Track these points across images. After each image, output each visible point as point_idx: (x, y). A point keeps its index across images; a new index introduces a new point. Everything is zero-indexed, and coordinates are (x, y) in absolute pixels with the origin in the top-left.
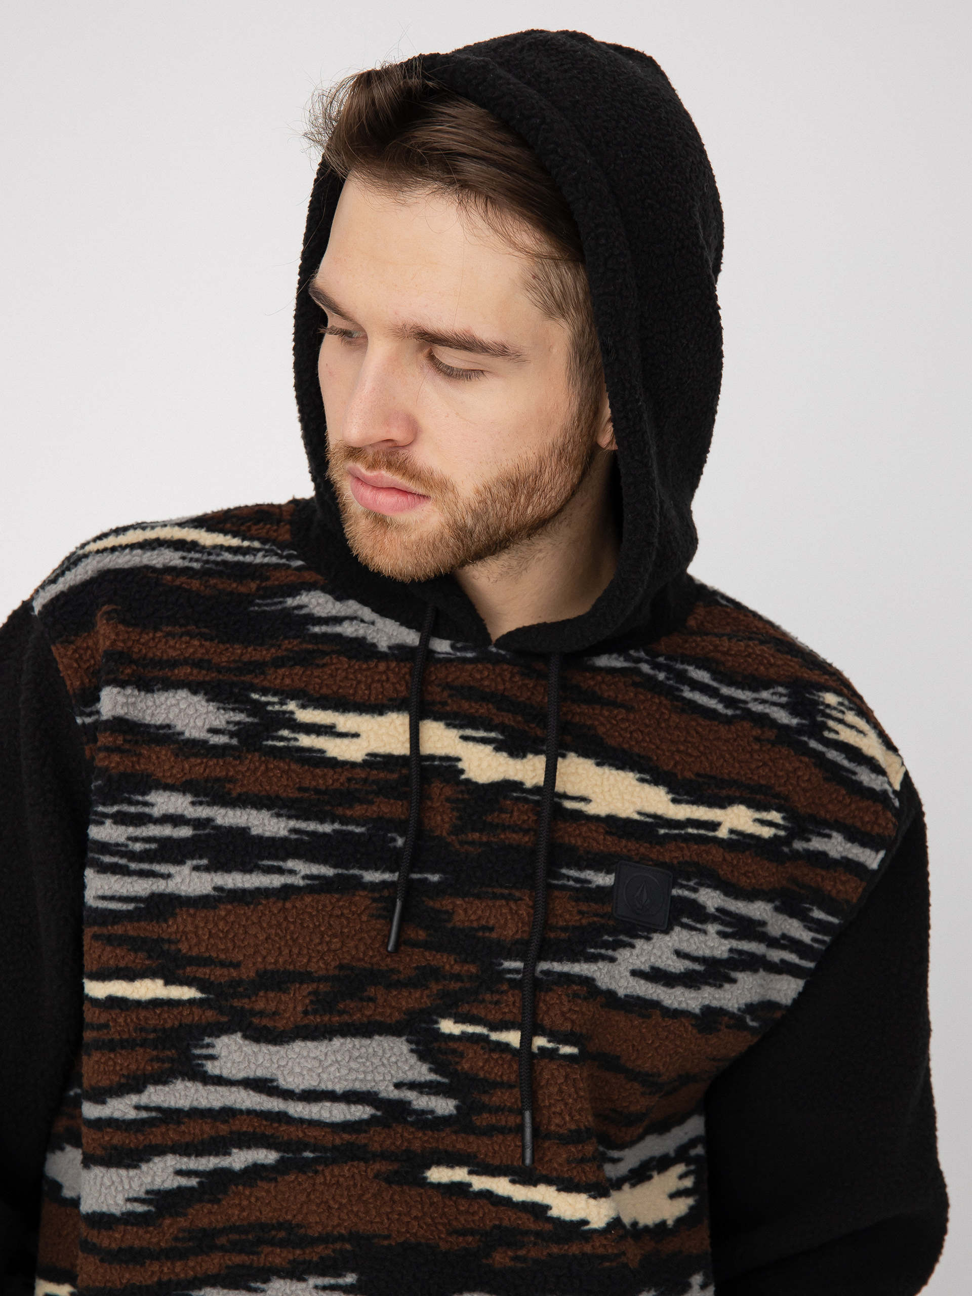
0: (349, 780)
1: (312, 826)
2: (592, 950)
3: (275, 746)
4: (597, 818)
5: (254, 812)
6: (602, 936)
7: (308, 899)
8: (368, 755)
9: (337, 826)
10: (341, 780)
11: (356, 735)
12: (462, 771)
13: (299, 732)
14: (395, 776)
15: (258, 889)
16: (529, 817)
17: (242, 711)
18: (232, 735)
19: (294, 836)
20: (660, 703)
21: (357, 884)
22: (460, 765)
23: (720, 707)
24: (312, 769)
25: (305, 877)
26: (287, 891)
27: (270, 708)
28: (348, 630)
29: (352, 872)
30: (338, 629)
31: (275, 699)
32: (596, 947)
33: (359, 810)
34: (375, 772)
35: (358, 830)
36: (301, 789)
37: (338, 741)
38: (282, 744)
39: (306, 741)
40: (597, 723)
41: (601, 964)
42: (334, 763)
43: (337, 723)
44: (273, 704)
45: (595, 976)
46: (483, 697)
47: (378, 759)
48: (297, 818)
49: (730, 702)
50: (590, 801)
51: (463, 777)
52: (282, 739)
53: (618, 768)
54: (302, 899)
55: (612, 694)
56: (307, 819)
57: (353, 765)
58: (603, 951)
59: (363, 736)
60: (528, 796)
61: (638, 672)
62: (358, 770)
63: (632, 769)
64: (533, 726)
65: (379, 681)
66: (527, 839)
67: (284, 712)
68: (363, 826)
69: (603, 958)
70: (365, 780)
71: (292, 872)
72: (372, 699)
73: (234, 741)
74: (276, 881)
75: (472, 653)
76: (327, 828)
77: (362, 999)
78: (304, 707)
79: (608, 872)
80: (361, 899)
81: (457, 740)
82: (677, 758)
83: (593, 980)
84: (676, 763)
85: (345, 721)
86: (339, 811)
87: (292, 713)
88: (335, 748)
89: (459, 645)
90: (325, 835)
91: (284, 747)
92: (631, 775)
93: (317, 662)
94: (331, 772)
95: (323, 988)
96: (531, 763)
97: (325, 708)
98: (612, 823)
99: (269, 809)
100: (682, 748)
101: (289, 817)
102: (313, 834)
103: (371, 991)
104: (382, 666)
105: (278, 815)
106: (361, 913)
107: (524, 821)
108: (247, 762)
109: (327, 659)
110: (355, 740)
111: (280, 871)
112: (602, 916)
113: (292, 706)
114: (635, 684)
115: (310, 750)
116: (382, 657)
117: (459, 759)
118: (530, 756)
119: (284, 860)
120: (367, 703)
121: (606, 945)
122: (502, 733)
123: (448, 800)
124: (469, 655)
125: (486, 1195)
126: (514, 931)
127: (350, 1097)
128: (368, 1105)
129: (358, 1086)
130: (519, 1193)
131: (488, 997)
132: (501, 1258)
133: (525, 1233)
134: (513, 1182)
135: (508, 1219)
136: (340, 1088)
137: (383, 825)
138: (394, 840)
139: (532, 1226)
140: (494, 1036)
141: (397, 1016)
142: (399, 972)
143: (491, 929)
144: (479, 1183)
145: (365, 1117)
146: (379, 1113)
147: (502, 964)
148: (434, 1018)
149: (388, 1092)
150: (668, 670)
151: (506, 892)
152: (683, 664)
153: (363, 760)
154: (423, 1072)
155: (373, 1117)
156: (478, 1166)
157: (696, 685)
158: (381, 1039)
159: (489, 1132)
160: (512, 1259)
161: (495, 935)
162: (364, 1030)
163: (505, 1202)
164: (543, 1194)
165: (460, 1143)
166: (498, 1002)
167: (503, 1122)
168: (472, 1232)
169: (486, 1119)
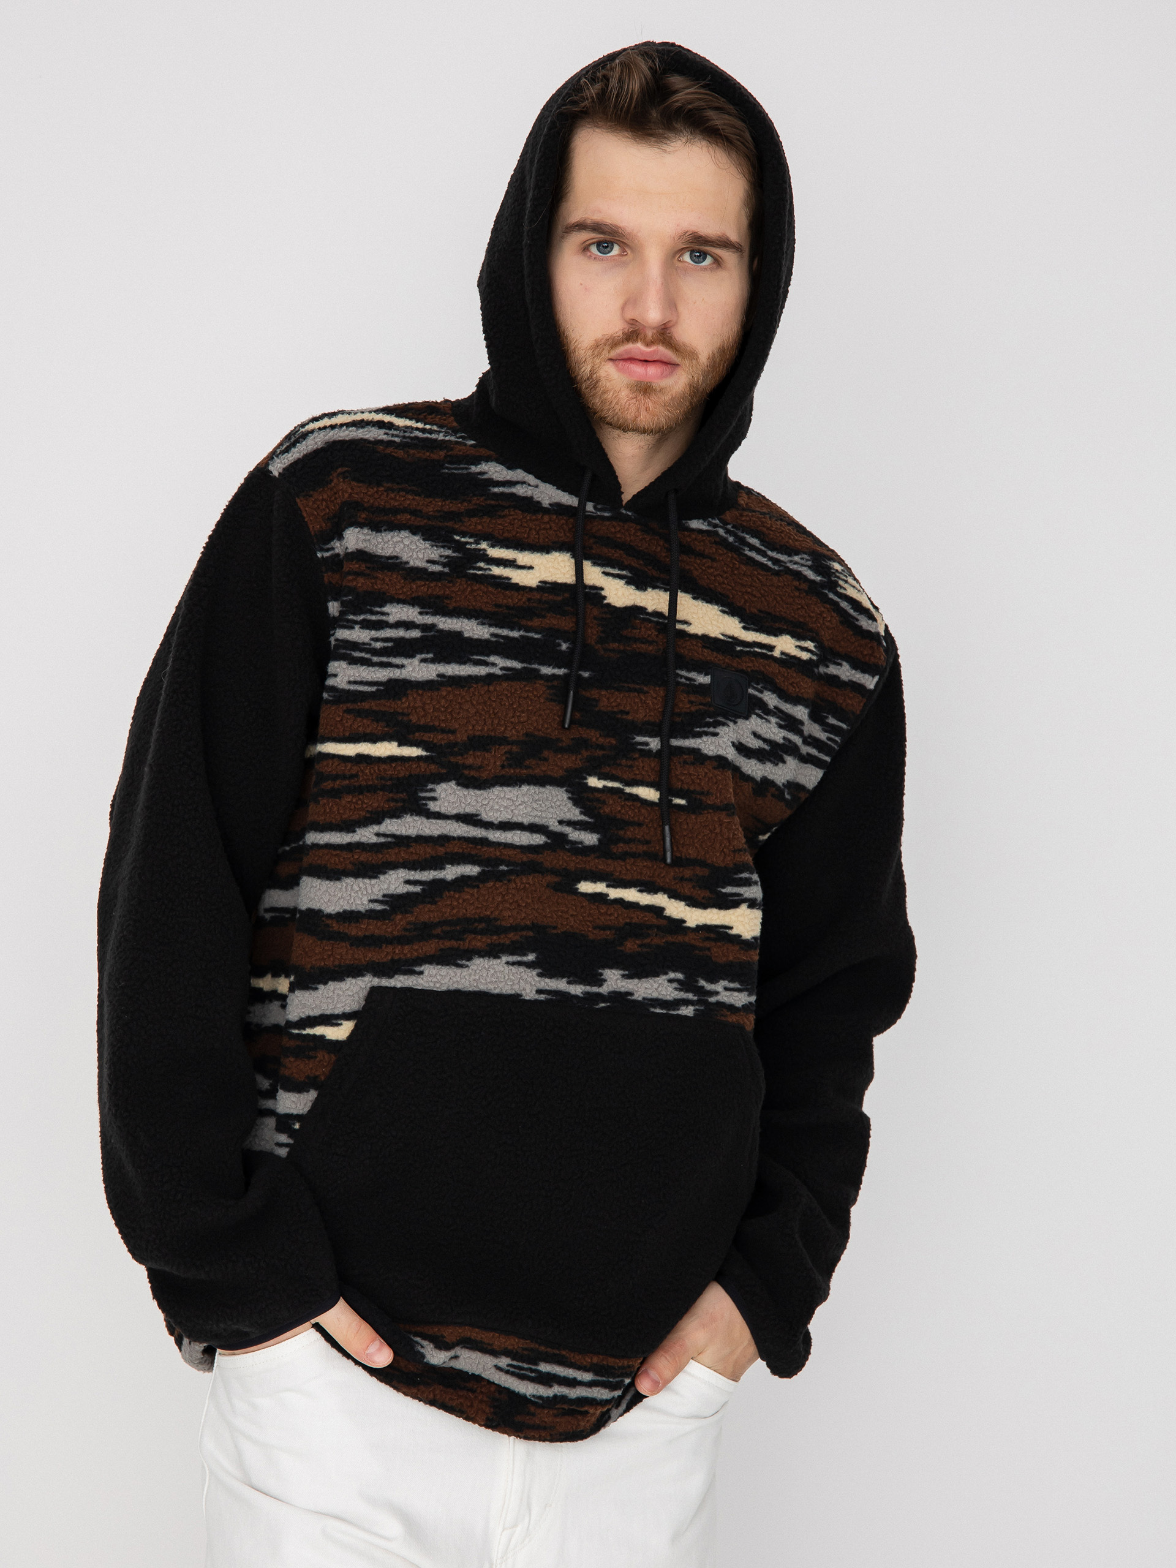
0: (529, 600)
1: (505, 632)
2: (698, 729)
3: (476, 574)
4: (695, 636)
5: (466, 621)
6: (705, 719)
7: (505, 685)
8: (540, 582)
9: (522, 633)
10: (523, 600)
11: (531, 568)
12: (605, 598)
13: (491, 565)
14: (559, 598)
15: (470, 676)
16: (652, 633)
17: (449, 548)
18: (444, 565)
19: (494, 639)
20: (732, 557)
21: (536, 675)
22: (603, 593)
23: (770, 563)
24: (503, 591)
25: (502, 669)
26: (490, 677)
27: (468, 546)
28: (520, 491)
29: (533, 666)
30: (513, 490)
31: (471, 540)
32: (700, 727)
33: (536, 622)
34: (546, 595)
35: (536, 636)
36: (497, 606)
37: (519, 571)
38: (480, 572)
39: (497, 571)
40: (692, 568)
41: (705, 738)
42: (517, 587)
43: (517, 558)
44: (471, 543)
45: (700, 747)
46: (617, 545)
47: (548, 585)
48: (496, 626)
49: (776, 561)
50: (691, 624)
51: (605, 602)
52: (480, 569)
53: (707, 602)
54: (501, 685)
55: (702, 548)
56: (501, 627)
57: (531, 589)
58: (706, 729)
59: (536, 568)
60: (650, 618)
61: (717, 533)
62: (535, 593)
63: (717, 604)
64: (651, 568)
65: (544, 529)
66: (651, 648)
67: (480, 550)
68: (540, 634)
69: (706, 734)
70: (540, 601)
71: (494, 665)
72: (541, 540)
73: (446, 570)
74: (482, 671)
75: (608, 513)
76: (515, 634)
77: (540, 759)
78: (493, 546)
79: (706, 675)
80: (540, 687)
81: (601, 574)
82: (746, 597)
83: (699, 750)
84: (746, 601)
85: (523, 558)
86: (524, 622)
87: (485, 550)
88: (518, 577)
89: (599, 507)
90: (514, 639)
91: (482, 574)
92: (716, 607)
93: (499, 513)
94: (516, 594)
95: (515, 749)
96: (650, 594)
97: (508, 547)
98: (705, 640)
99: (476, 619)
100: (749, 590)
101: (490, 625)
102: (506, 638)
103: (546, 753)
104: (546, 518)
105: (483, 624)
106: (540, 696)
107: (649, 636)
108: (458, 585)
109: (506, 512)
110: (531, 571)
111: (486, 664)
112: (704, 705)
113: (484, 545)
114: (715, 542)
115: (500, 577)
116: (546, 511)
117: (602, 589)
118: (650, 590)
119: (488, 656)
120: (538, 545)
121: (709, 725)
122: (631, 573)
123: (595, 618)
124: (606, 514)
125: (620, 902)
126: (644, 715)
127: (533, 828)
128: (543, 835)
129: (537, 821)
130: (645, 899)
131: (624, 762)
132: (631, 946)
133: (650, 927)
134: (641, 891)
135: (637, 917)
136: (526, 821)
137: (553, 633)
138: (560, 645)
139: (655, 921)
140: (628, 790)
141: (561, 773)
142: (562, 741)
143: (627, 713)
144: (614, 893)
145: (542, 842)
146: (549, 841)
147: (635, 738)
148: (585, 775)
149: (555, 827)
150: (735, 535)
151: (638, 687)
152: (743, 532)
153: (537, 586)
154: (575, 814)
155: (546, 843)
156: (614, 880)
157: (752, 548)
158: (551, 788)
159: (624, 856)
160: (640, 946)
161: (630, 717)
162: (541, 781)
163: (634, 906)
164: (660, 900)
165: (601, 865)
166: (631, 767)
167: (634, 849)
168: (609, 928)
169: (621, 847)
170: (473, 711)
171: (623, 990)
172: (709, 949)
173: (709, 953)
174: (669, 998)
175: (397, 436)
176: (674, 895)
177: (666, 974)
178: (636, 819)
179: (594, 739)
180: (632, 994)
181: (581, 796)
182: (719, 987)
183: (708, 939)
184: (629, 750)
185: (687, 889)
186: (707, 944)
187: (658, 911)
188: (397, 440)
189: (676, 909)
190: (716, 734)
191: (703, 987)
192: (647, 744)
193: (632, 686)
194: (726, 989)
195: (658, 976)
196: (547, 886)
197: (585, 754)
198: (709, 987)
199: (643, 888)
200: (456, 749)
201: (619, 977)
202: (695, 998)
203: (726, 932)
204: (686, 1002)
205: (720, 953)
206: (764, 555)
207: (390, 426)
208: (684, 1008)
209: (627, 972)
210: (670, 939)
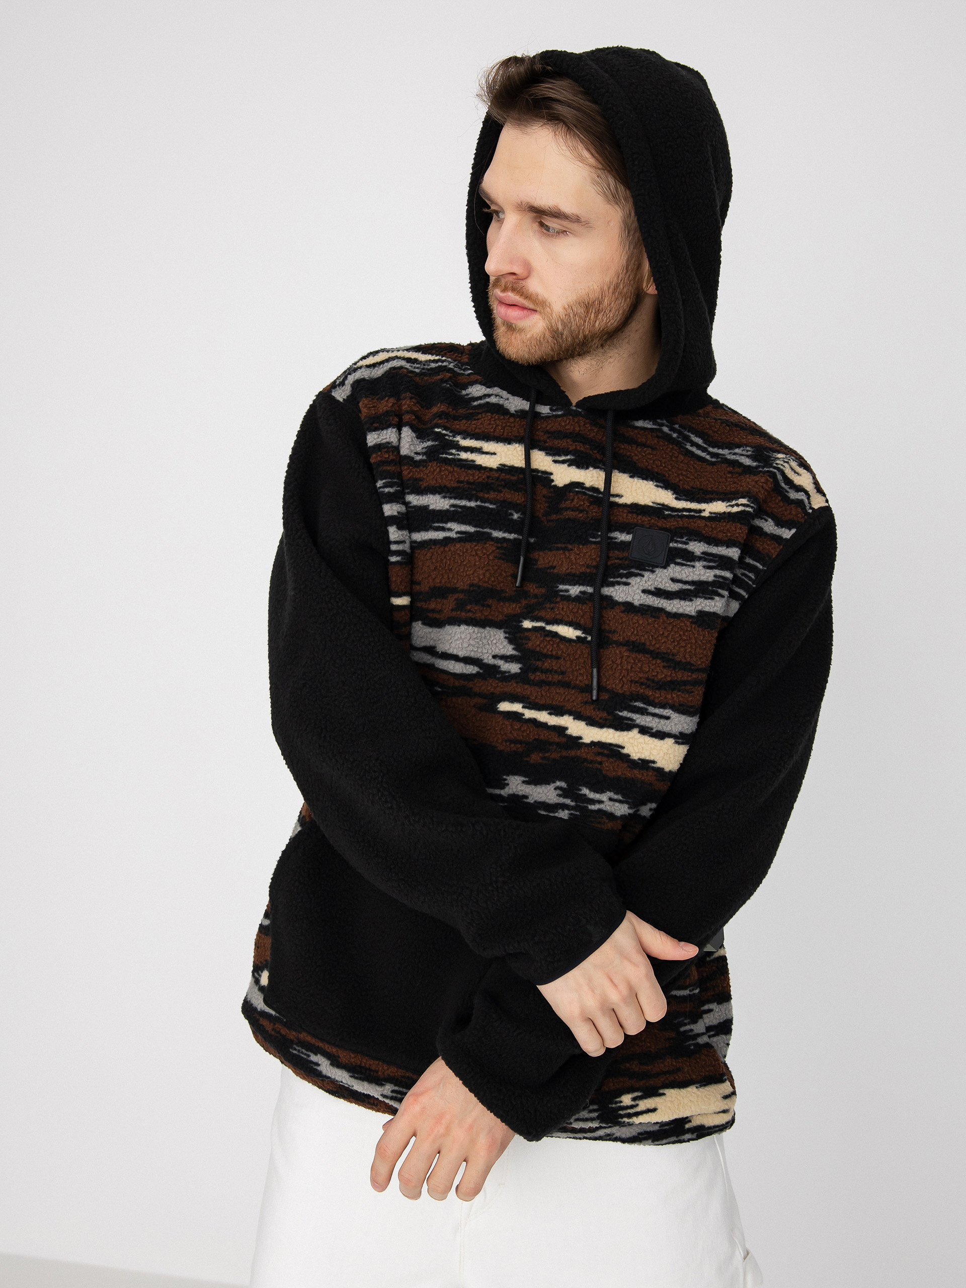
0: (488, 477)
1: (463, 503)
2: (612, 579)
3: (447, 459)
4: (625, 506)
5: (431, 496)
6: (619, 571)
7: (458, 546)
8: (500, 465)
9: (478, 503)
10: (483, 477)
11: (494, 454)
12: (553, 481)
13: (460, 451)
14: (515, 478)
15: (431, 540)
16: (585, 504)
17: (428, 440)
18: (424, 454)
19: (452, 509)
20: (673, 448)
21: (489, 537)
22: (552, 477)
23: (708, 457)
24: (466, 470)
25: (458, 532)
26: (447, 540)
27: (446, 438)
28: (493, 400)
29: (485, 530)
30: (488, 400)
31: (451, 434)
32: (614, 578)
33: (492, 495)
34: (504, 475)
35: (491, 506)
36: (459, 482)
37: (484, 456)
38: (451, 457)
39: (464, 455)
40: (633, 455)
41: (617, 587)
42: (480, 468)
43: (483, 447)
44: (449, 436)
45: (612, 594)
46: (567, 436)
47: (506, 468)
48: (455, 498)
49: (713, 455)
50: (622, 496)
51: (553, 484)
52: (452, 454)
53: (643, 479)
54: (455, 545)
55: (644, 440)
56: (461, 499)
57: (491, 469)
58: (619, 579)
59: (498, 454)
60: (586, 491)
61: (661, 431)
62: (494, 473)
63: (650, 481)
64: (596, 452)
65: (509, 426)
66: (581, 515)
67: (454, 441)
68: (494, 505)
69: (619, 583)
70: (498, 479)
71: (450, 530)
72: (505, 434)
73: (425, 457)
74: (440, 535)
75: (561, 411)
76: (473, 504)
77: (483, 605)
78: (464, 438)
79: (628, 534)
80: (490, 547)
81: (551, 462)
82: (681, 478)
83: (611, 597)
84: (680, 480)
85: (488, 446)
86: (481, 494)
87: (458, 441)
88: (481, 460)
89: (554, 408)
90: (471, 508)
91: (452, 458)
94: (478, 472)
95: (461, 596)
96: (591, 473)
97: (477, 439)
98: (635, 508)
99: (439, 494)
100: (684, 473)
101: (451, 498)
102: (464, 507)
103: (490, 602)
104: (512, 420)
105: (444, 497)
106: (489, 554)
107: (581, 506)
108: (429, 467)
110: (493, 456)
111: (443, 529)
112: (621, 559)
113: (458, 438)
114: (658, 437)
115: (466, 460)
116: (512, 415)
117: (551, 473)
118: (591, 469)
119: (446, 523)
120: (502, 437)
121: (622, 576)
122: (575, 457)
123: (544, 496)
124: (560, 413)
125: (534, 721)
126: (567, 568)
127: (467, 660)
128: (477, 666)
129: (472, 655)
130: (553, 720)
131: (548, 606)
132: (535, 758)
133: (551, 744)
134: (550, 714)
135: (544, 735)
136: (461, 654)
137: (506, 505)
138: (512, 515)
139: (557, 740)
140: (549, 628)
141: (501, 617)
142: (506, 592)
143: (554, 567)
144: (529, 714)
145: (474, 672)
146: (481, 671)
147: (558, 587)
148: (521, 619)
149: (488, 659)
150: (679, 433)
151: (563, 546)
152: (689, 432)
153: (497, 467)
154: (509, 650)
155: (478, 673)
156: (530, 703)
157: (694, 444)
158: (490, 629)
159: (541, 684)
160: (542, 758)
161: (556, 571)
162: (482, 623)
163: (544, 725)
164: (566, 721)
165: (519, 689)
166: (552, 609)
167: (550, 679)
168: (521, 742)
169: (538, 676)
170: (432, 568)
171: (520, 793)
172: (600, 763)
173: (599, 767)
174: (551, 802)
175: (418, 368)
176: (578, 717)
177: (554, 782)
178: (554, 653)
179: (532, 590)
180: (527, 797)
181: (516, 636)
182: (604, 797)
183: (599, 754)
184: (554, 596)
185: (589, 711)
186: (599, 759)
187: (561, 730)
188: (417, 370)
189: (576, 727)
190: (627, 584)
191: (585, 795)
192: (567, 591)
193: (559, 545)
194: (611, 799)
195: (549, 784)
196: (474, 706)
197: (524, 602)
198: (592, 795)
199: (553, 711)
200: (421, 597)
201: (520, 782)
202: (573, 804)
203: (619, 751)
204: (563, 807)
205: (611, 768)
206: (704, 450)
207: (415, 361)
208: (560, 811)
209: (527, 779)
210: (564, 753)
